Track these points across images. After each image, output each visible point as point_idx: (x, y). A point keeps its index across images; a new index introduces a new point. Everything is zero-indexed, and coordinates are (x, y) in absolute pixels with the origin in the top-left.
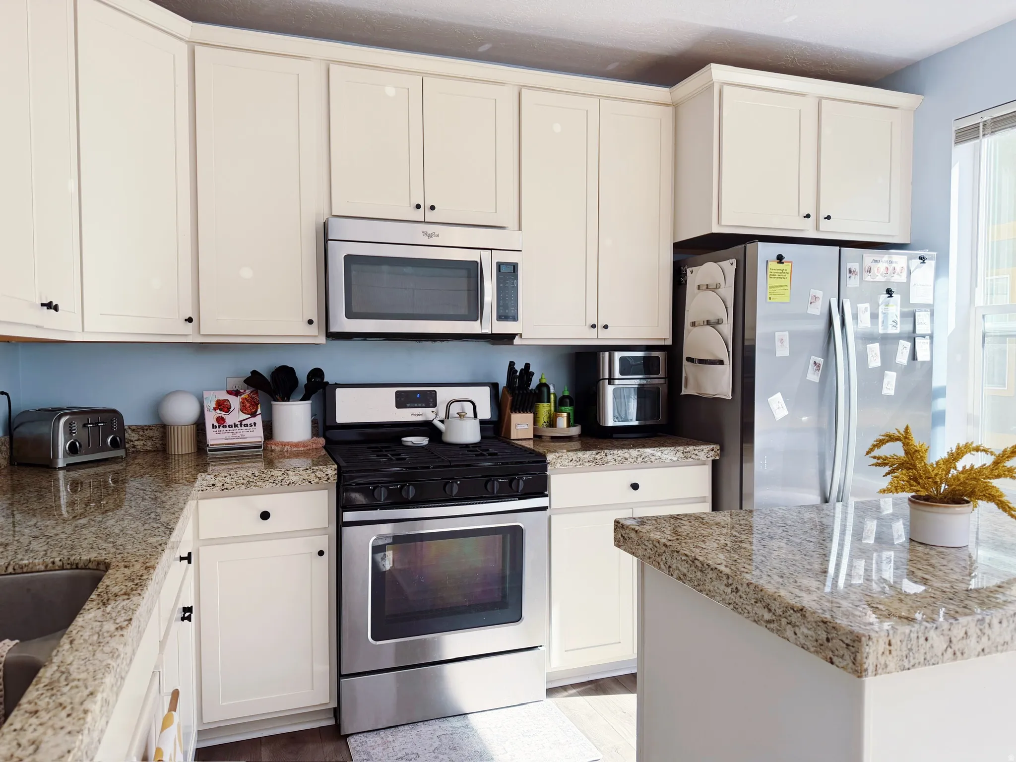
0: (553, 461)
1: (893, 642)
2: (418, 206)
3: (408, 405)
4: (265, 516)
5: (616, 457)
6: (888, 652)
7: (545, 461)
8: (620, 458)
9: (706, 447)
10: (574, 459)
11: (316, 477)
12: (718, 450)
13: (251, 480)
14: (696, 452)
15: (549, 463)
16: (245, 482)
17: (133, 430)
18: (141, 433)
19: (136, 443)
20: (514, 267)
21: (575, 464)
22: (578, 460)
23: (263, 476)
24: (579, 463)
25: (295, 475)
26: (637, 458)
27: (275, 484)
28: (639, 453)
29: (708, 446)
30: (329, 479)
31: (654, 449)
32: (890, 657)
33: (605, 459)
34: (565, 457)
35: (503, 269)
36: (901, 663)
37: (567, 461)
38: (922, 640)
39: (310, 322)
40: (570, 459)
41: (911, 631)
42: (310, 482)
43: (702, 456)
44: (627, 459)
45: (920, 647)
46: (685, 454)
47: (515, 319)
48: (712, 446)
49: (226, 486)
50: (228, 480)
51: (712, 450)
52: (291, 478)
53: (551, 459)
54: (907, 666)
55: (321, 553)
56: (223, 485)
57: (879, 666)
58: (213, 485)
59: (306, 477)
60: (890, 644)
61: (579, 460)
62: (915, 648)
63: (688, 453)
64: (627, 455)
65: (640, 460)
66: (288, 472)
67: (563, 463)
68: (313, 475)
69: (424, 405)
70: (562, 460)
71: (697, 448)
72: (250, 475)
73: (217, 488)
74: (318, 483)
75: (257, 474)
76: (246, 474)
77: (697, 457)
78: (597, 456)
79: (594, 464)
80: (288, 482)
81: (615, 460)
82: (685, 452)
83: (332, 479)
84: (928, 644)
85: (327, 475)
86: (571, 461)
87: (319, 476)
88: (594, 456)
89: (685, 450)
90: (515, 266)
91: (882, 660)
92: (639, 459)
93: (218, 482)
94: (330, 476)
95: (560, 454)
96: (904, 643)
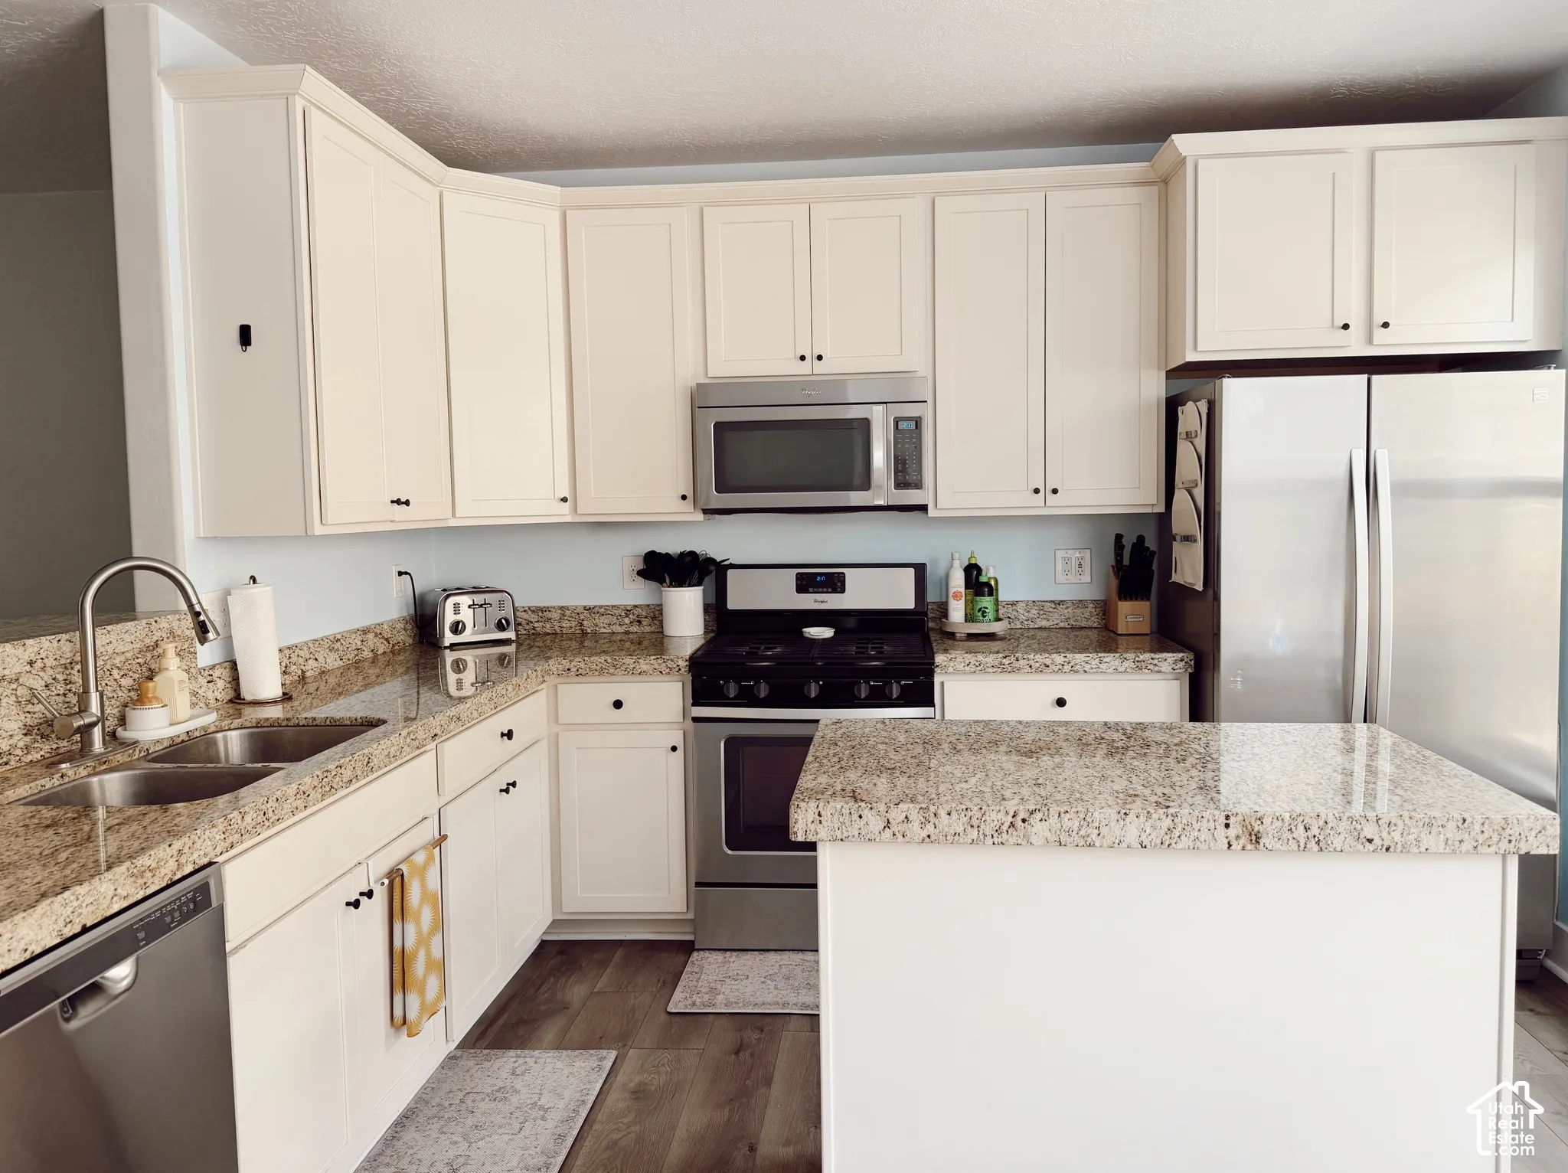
0: (944, 664)
1: (823, 813)
2: (803, 358)
3: (811, 590)
4: (618, 704)
5: (1031, 663)
6: (818, 822)
7: (933, 664)
8: (1037, 665)
9: (1171, 655)
10: (973, 662)
11: (667, 667)
12: (1191, 660)
13: (604, 667)
14: (1156, 662)
15: (937, 666)
16: (598, 668)
17: (533, 611)
18: (540, 614)
19: (536, 625)
20: (916, 422)
21: (974, 670)
22: (977, 664)
23: (615, 663)
24: (979, 668)
25: (647, 664)
26: (1063, 665)
27: (626, 672)
28: (1066, 660)
29: (1175, 655)
30: (680, 669)
31: (1089, 655)
32: (821, 826)
33: (1017, 664)
34: (959, 659)
35: (903, 425)
36: (832, 833)
37: (963, 664)
38: (855, 817)
39: (684, 497)
40: (967, 662)
41: (842, 807)
42: (661, 672)
43: (1165, 667)
44: (1048, 666)
45: (853, 822)
46: (1138, 664)
47: (918, 485)
48: (1181, 655)
49: (580, 671)
50: (582, 665)
51: (1182, 660)
52: (642, 666)
53: (940, 662)
54: (839, 837)
55: (674, 749)
56: (578, 670)
57: (808, 832)
58: (569, 670)
59: (657, 666)
60: (820, 815)
61: (980, 665)
62: (848, 823)
63: (1143, 663)
64: (1048, 662)
65: (1067, 668)
66: (640, 661)
67: (958, 666)
68: (664, 665)
69: (830, 590)
70: (955, 663)
71: (1157, 656)
72: (602, 662)
73: (572, 673)
74: (669, 673)
75: (609, 661)
76: (599, 660)
77: (1156, 669)
78: (1004, 660)
79: (1000, 670)
80: (639, 671)
81: (1031, 667)
82: (1138, 661)
83: (683, 670)
84: (863, 822)
85: (678, 666)
86: (968, 665)
87: (670, 666)
88: (1000, 660)
89: (1137, 659)
90: (918, 422)
91: (812, 827)
92: (1065, 667)
93: (573, 666)
94: (681, 667)
95: (954, 656)
96: (836, 816)
